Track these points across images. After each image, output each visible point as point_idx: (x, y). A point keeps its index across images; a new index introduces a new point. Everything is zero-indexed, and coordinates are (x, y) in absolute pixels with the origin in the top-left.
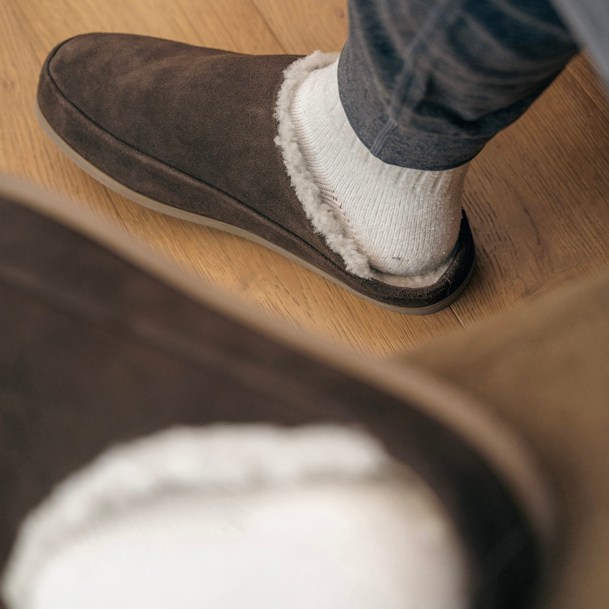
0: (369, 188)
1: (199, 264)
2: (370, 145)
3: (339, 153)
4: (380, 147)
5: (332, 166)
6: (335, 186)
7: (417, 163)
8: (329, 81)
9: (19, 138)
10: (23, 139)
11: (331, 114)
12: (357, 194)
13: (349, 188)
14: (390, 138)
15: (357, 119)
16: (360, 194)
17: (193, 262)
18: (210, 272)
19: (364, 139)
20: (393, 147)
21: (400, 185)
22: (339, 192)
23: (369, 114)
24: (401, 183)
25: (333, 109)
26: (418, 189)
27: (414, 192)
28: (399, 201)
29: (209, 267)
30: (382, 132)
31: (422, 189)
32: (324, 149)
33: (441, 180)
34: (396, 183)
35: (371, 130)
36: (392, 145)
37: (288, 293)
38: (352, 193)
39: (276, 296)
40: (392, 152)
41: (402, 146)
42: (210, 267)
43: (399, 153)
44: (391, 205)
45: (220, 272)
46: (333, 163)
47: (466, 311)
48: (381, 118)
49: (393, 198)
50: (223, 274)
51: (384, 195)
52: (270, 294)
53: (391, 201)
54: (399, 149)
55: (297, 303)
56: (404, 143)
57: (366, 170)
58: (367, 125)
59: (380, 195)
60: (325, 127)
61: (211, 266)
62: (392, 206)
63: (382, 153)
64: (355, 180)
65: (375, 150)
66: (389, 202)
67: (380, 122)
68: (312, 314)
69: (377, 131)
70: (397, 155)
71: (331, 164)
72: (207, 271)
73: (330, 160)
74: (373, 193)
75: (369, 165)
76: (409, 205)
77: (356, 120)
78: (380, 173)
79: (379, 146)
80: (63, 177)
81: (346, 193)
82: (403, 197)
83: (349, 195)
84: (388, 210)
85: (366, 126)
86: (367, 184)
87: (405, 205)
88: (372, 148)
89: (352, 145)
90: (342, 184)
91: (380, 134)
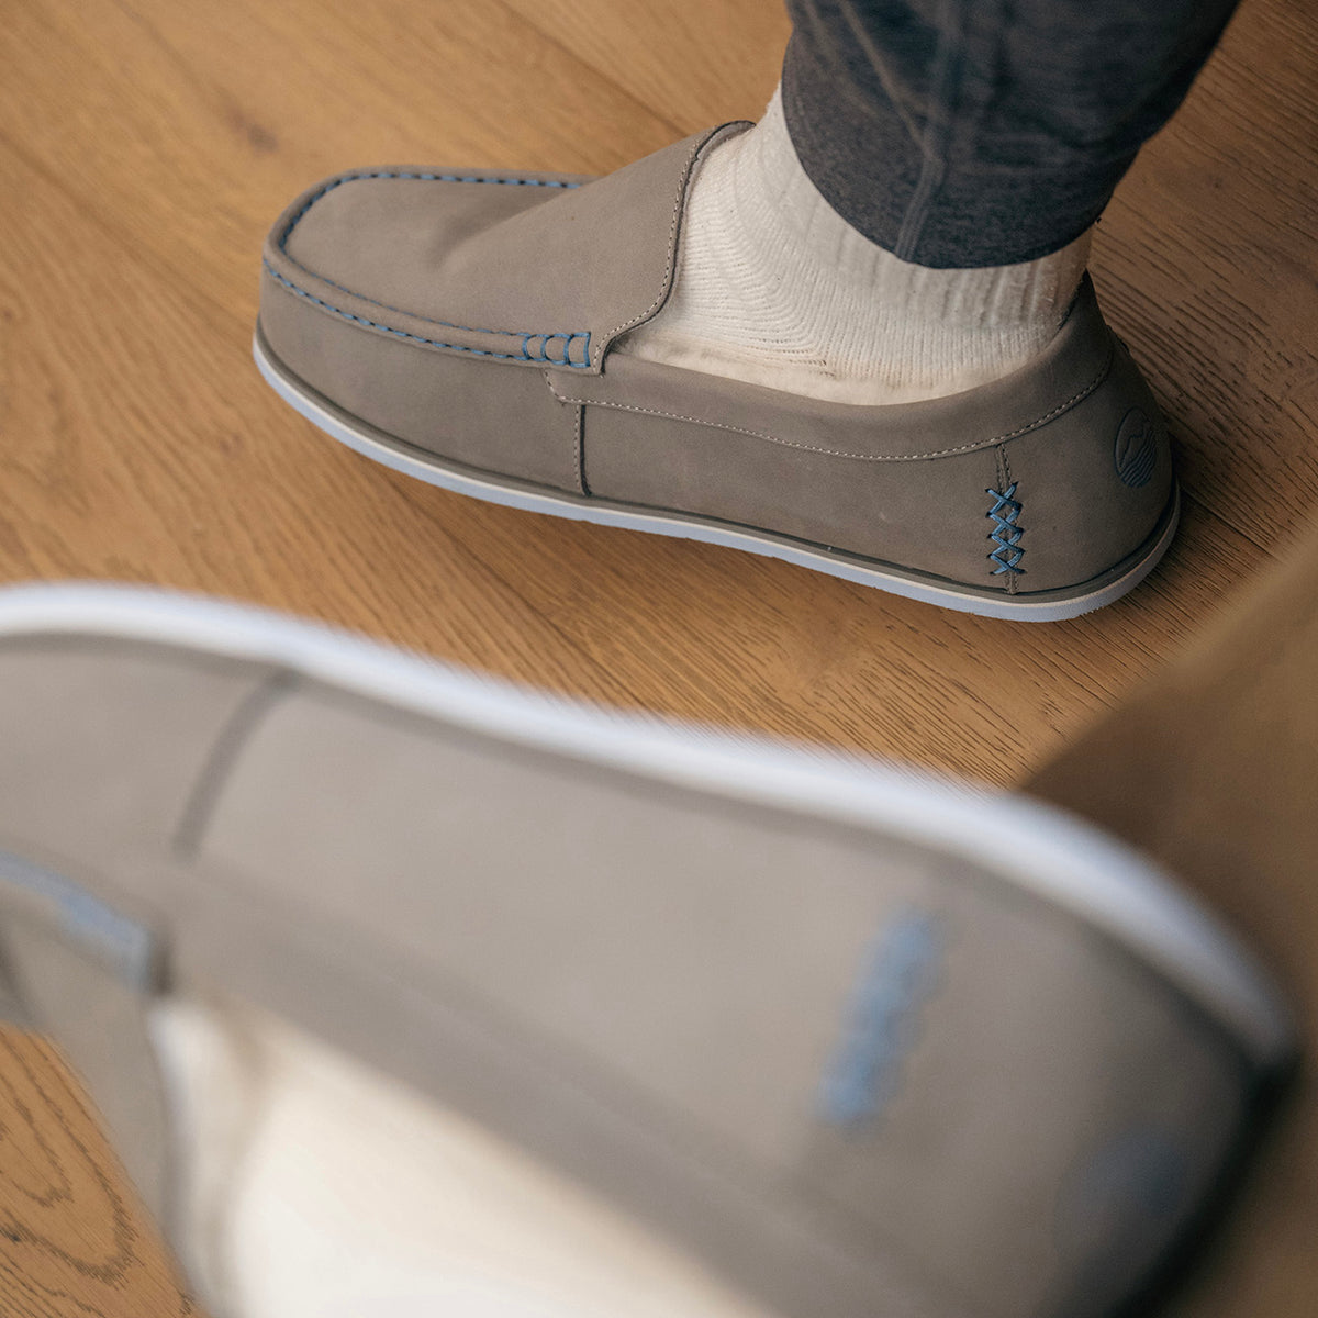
0: (891, 337)
1: (724, 645)
2: (891, 244)
3: (816, 279)
4: (914, 242)
5: (809, 310)
6: (824, 351)
7: (996, 253)
8: (766, 140)
9: (289, 536)
10: (297, 537)
11: (781, 205)
12: (873, 357)
13: (854, 347)
14: (931, 216)
15: (850, 200)
16: (879, 354)
17: (709, 644)
18: (751, 651)
19: (877, 236)
20: (941, 231)
21: (954, 318)
22: (834, 360)
23: (877, 178)
24: (954, 313)
25: (784, 192)
26: (993, 319)
27: (985, 326)
28: (959, 353)
29: (744, 642)
30: (912, 205)
31: (1001, 316)
32: (785, 280)
33: (1036, 290)
34: (944, 315)
35: (888, 209)
36: (940, 227)
37: (917, 632)
38: (862, 356)
39: (895, 648)
40: (940, 243)
41: (959, 223)
42: (747, 641)
43: (956, 240)
44: (944, 364)
45: (769, 642)
46: (808, 303)
47: (1277, 531)
48: (904, 176)
49: (945, 346)
50: (778, 645)
51: (925, 345)
52: (882, 648)
53: (942, 354)
54: (955, 233)
55: (942, 644)
56: (963, 217)
57: (878, 302)
58: (878, 204)
59: (917, 348)
60: (776, 233)
61: (746, 637)
62: (947, 364)
63: (922, 252)
64: (860, 328)
65: (904, 251)
66: (939, 357)
67: (906, 186)
68: (979, 655)
69: (901, 208)
70: (952, 246)
71: (805, 306)
72: (744, 650)
73: (802, 298)
74: (902, 346)
75: (882, 289)
76: (982, 356)
77: (848, 203)
78: (907, 301)
79: (911, 239)
80: (400, 577)
81: (850, 358)
82: (965, 341)
83: (855, 361)
84: (942, 375)
85: (875, 207)
86: (887, 331)
87: (972, 359)
88: (897, 250)
89: (838, 259)
90: (838, 343)
91: (908, 213)
